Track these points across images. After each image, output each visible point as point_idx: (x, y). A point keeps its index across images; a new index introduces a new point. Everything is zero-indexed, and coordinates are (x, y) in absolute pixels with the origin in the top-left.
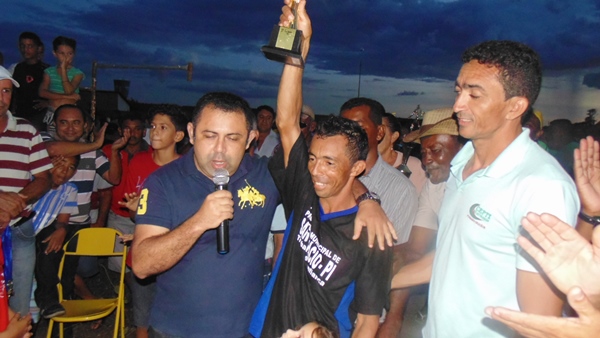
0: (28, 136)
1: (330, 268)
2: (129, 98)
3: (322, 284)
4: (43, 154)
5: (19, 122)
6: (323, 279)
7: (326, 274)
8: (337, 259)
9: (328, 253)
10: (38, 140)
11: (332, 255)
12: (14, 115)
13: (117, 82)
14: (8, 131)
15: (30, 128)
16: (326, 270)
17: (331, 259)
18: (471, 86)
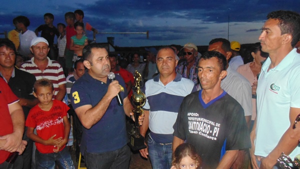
0: (57, 68)
1: (216, 131)
2: (114, 45)
3: (215, 139)
4: (62, 76)
5: (53, 62)
6: (215, 136)
7: (215, 134)
8: (218, 125)
9: (213, 123)
10: (61, 70)
11: (215, 124)
12: (51, 59)
13: (108, 38)
14: (49, 67)
15: (58, 65)
16: (215, 132)
17: (215, 126)
18: (266, 29)
